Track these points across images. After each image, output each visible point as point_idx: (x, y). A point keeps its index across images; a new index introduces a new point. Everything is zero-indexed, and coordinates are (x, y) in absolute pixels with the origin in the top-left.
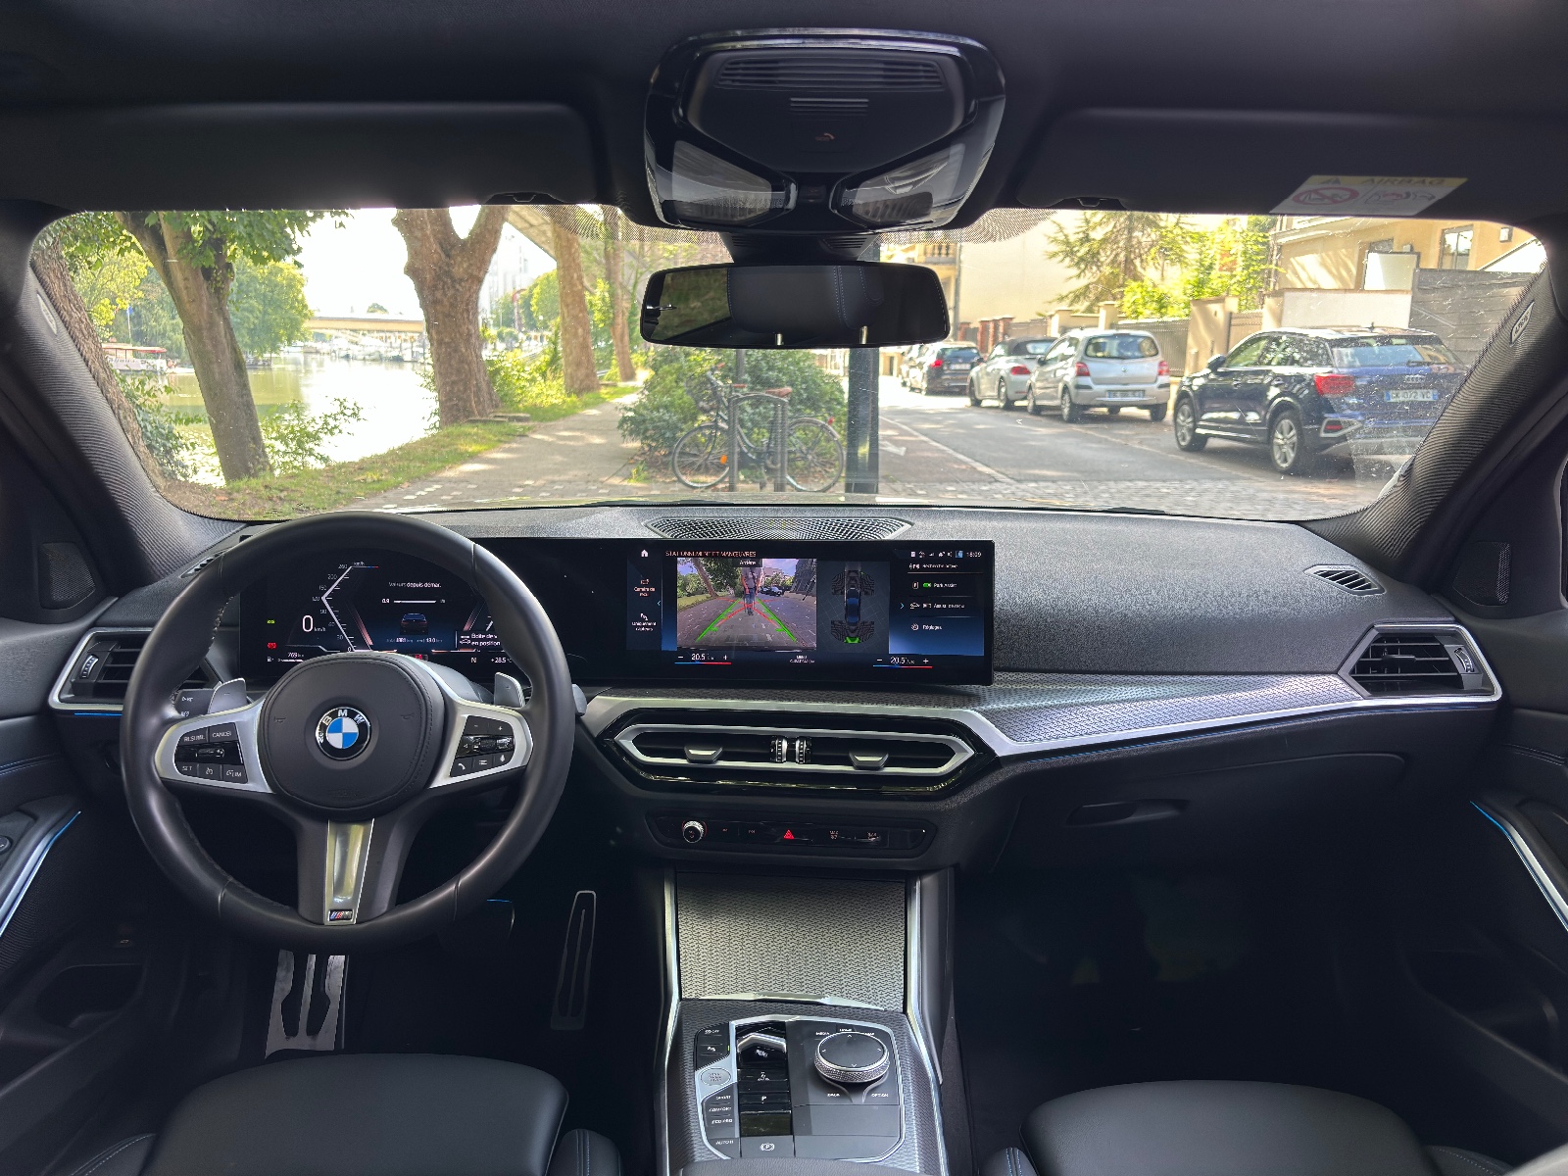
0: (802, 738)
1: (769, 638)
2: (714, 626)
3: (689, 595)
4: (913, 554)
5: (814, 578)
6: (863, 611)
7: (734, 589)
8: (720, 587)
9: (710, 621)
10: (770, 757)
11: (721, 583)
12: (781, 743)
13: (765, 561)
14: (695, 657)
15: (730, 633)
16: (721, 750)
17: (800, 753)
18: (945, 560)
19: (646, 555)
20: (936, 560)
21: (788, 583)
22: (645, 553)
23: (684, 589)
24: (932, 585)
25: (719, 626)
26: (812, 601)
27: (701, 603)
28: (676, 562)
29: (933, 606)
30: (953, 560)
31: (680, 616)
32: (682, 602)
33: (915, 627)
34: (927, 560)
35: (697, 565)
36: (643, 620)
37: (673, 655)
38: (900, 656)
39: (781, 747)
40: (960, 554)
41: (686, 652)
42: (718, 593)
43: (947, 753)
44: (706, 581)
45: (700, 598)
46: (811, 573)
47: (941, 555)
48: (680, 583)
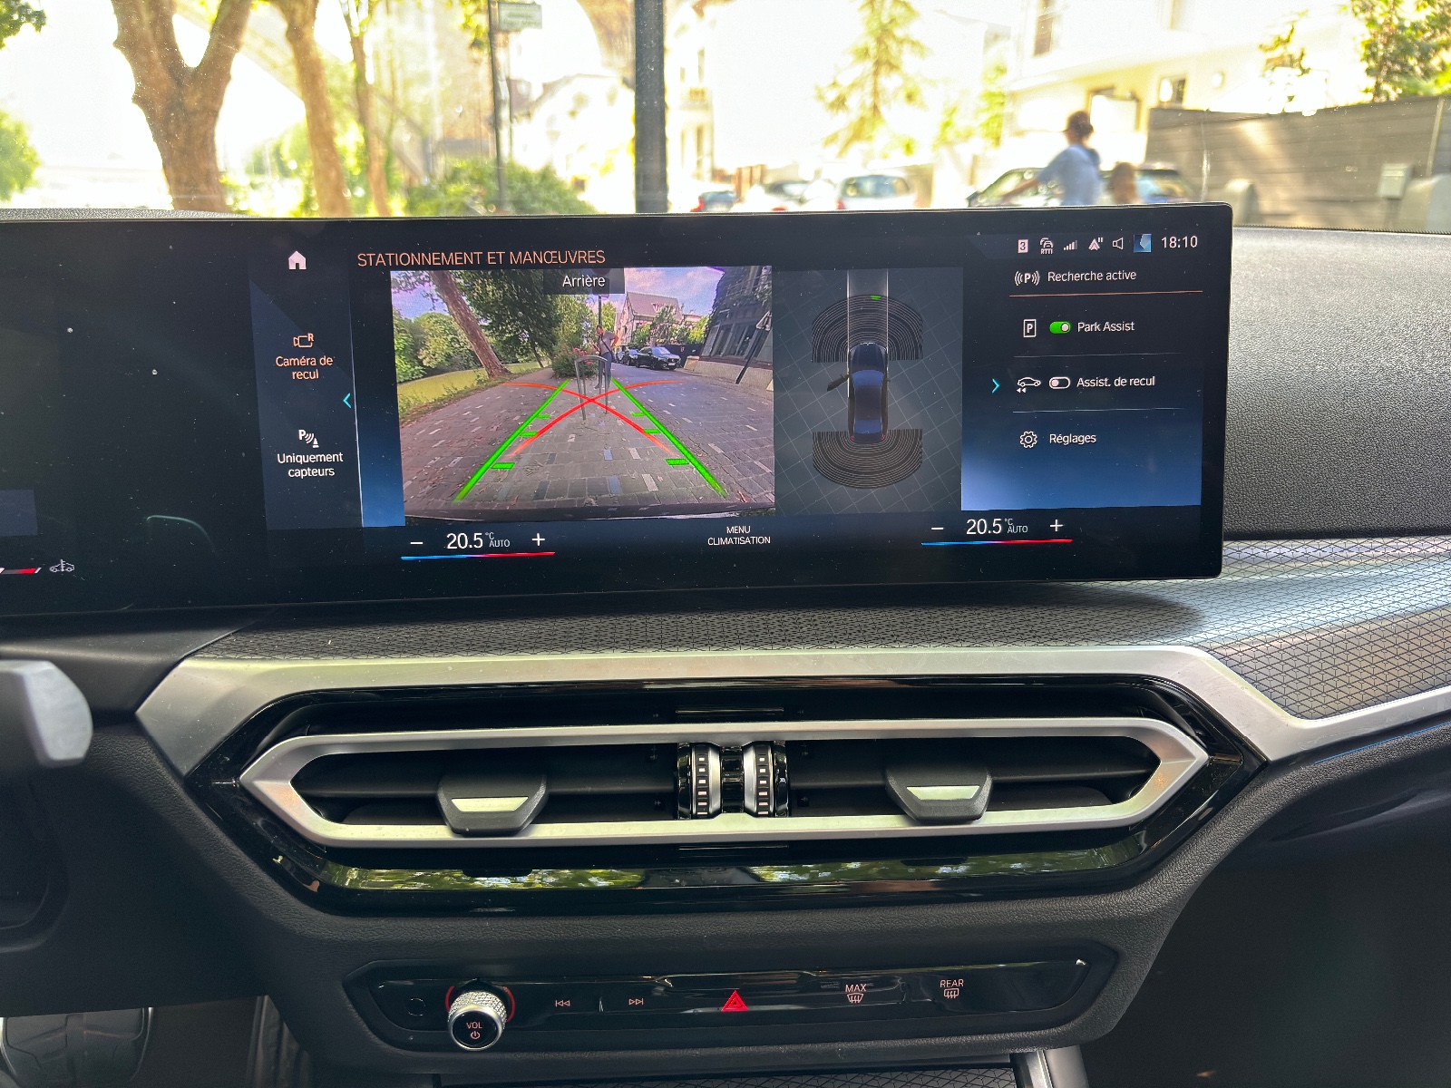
0: (760, 745)
1: (652, 486)
2: (499, 460)
3: (430, 372)
4: (1023, 246)
5: (764, 322)
6: (895, 401)
7: (552, 355)
8: (511, 348)
9: (493, 444)
10: (675, 803)
11: (515, 340)
12: (705, 765)
13: (631, 275)
14: (457, 540)
15: (545, 475)
16: (542, 792)
17: (759, 788)
18: (1105, 260)
19: (303, 267)
20: (1084, 260)
21: (697, 334)
22: (297, 260)
23: (413, 357)
24: (1074, 327)
25: (518, 458)
26: (762, 381)
27: (466, 394)
28: (386, 285)
29: (1075, 381)
30: (1129, 259)
31: (407, 435)
32: (412, 394)
33: (1029, 439)
34: (1061, 261)
35: (447, 290)
36: (305, 449)
37: (395, 537)
38: (989, 515)
39: (705, 776)
40: (1146, 244)
41: (433, 529)
42: (512, 368)
43: (1138, 761)
44: (474, 336)
45: (463, 380)
46: (754, 306)
47: (1094, 246)
48: (399, 342)
